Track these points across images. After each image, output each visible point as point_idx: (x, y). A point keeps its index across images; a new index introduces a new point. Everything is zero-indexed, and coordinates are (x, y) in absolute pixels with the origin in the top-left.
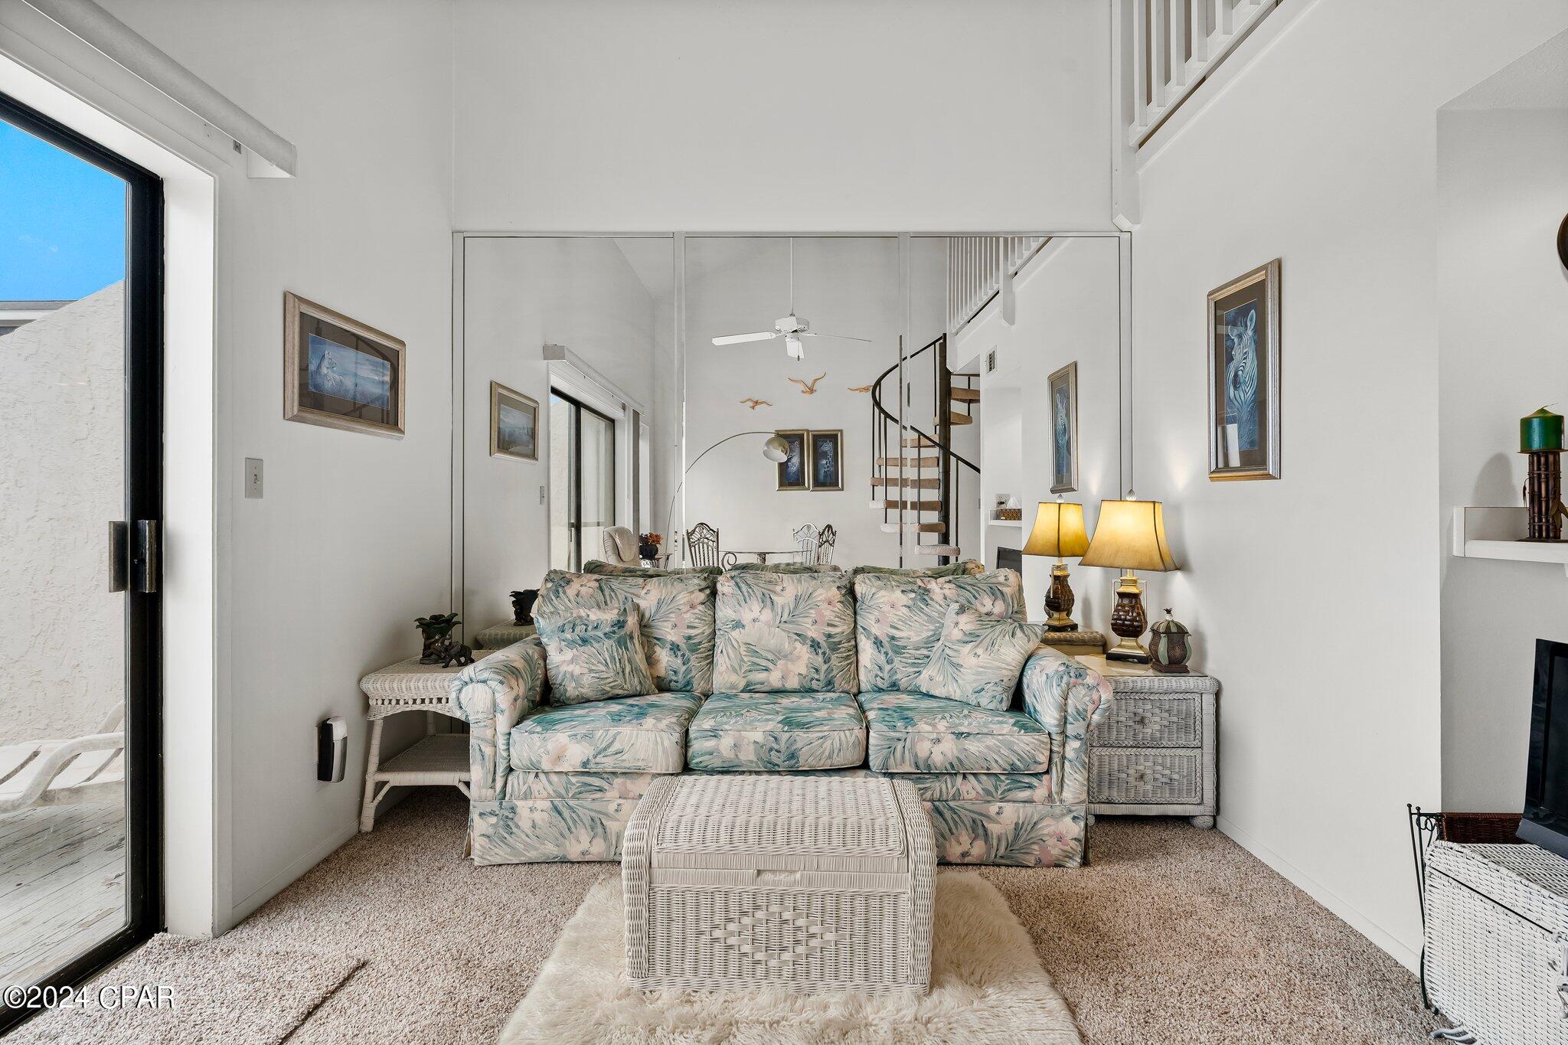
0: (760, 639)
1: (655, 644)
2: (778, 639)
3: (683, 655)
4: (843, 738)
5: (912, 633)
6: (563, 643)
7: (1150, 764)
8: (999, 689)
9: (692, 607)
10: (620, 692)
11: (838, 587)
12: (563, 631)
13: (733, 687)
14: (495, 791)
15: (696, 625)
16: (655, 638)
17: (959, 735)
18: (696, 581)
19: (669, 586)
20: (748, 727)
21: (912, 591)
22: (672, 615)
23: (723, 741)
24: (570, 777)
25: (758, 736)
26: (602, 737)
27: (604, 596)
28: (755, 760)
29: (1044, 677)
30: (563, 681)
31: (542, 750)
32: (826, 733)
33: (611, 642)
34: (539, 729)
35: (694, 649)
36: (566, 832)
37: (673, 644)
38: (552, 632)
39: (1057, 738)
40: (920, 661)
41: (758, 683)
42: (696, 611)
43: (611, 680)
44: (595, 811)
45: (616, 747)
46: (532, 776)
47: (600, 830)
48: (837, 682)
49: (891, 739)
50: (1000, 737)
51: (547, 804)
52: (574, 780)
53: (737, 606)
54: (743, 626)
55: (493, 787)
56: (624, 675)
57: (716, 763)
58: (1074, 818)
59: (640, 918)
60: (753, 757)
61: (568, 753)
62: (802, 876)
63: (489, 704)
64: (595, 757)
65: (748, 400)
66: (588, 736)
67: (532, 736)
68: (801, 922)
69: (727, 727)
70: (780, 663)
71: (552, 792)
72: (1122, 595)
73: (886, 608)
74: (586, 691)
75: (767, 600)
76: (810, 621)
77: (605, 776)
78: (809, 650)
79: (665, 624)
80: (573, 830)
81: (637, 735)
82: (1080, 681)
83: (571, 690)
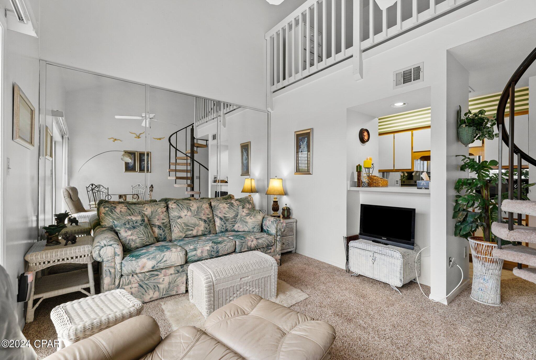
0: (188, 221)
1: (153, 226)
2: (194, 220)
3: (163, 229)
4: (231, 244)
5: (230, 215)
6: (126, 229)
7: (285, 240)
8: (259, 227)
9: (163, 213)
10: (148, 243)
11: (208, 204)
12: (125, 225)
13: (180, 237)
14: (115, 285)
15: (165, 219)
16: (152, 224)
17: (257, 239)
18: (163, 204)
19: (154, 206)
20: (205, 246)
21: (228, 203)
22: (157, 216)
23: (198, 251)
24: (146, 273)
25: (208, 248)
26: (159, 257)
27: (131, 211)
28: (207, 255)
29: (271, 222)
30: (129, 242)
31: (137, 266)
32: (226, 244)
33: (143, 227)
34: (134, 259)
35: (165, 226)
36: (144, 292)
37: (158, 226)
38: (121, 225)
39: (276, 236)
40: (233, 223)
41: (189, 235)
42: (164, 214)
43: (145, 240)
44: (155, 283)
45: (165, 259)
46: (131, 276)
47: (157, 289)
48: (212, 231)
49: (242, 242)
50: (265, 238)
51: (137, 285)
52: (147, 274)
53: (179, 212)
54: (182, 218)
55: (114, 284)
56: (149, 237)
57: (196, 258)
58: (279, 255)
59: (211, 301)
60: (206, 254)
61: (147, 265)
62: (251, 277)
63: (113, 253)
64: (157, 264)
65: (112, 138)
66: (154, 258)
67: (132, 262)
68: (251, 289)
69: (198, 247)
70: (196, 227)
71: (139, 281)
72: (274, 201)
73: (222, 209)
74: (138, 245)
75: (189, 209)
76: (202, 214)
77: (159, 270)
78: (204, 223)
79: (155, 219)
80: (147, 291)
81: (171, 254)
82: (280, 222)
83: (133, 245)
